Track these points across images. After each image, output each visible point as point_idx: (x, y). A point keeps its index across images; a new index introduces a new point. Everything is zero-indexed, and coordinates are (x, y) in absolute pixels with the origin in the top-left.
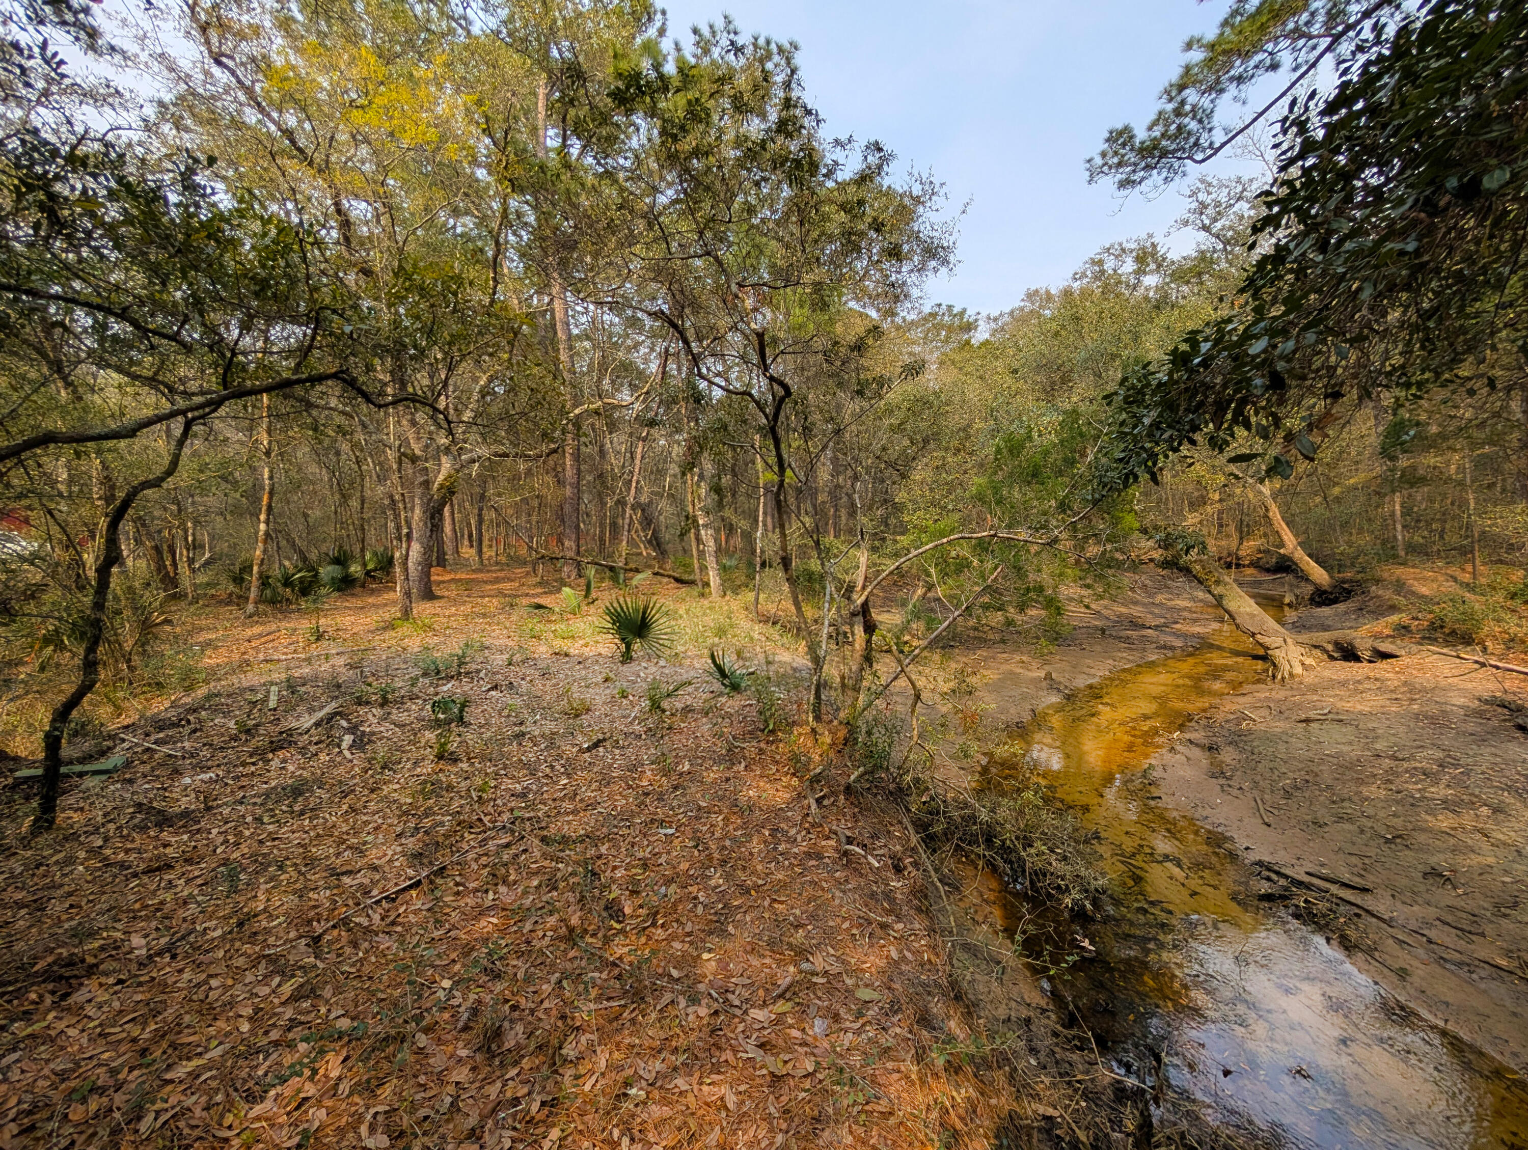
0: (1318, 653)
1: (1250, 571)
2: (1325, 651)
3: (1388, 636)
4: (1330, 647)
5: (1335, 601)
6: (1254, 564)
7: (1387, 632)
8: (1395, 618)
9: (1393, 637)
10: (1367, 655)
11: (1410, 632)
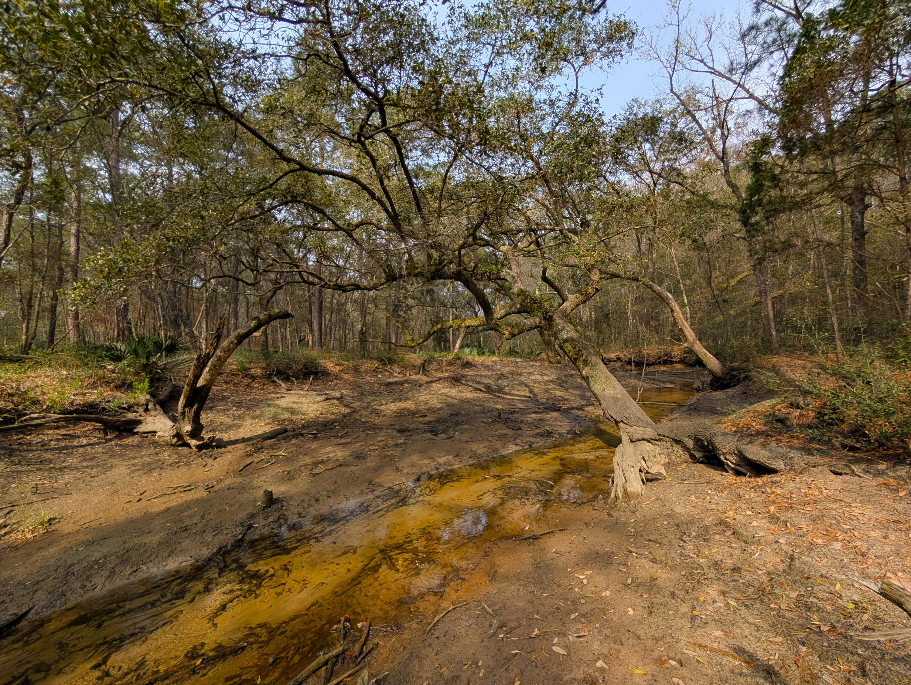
0: (678, 449)
1: (679, 366)
2: (686, 448)
3: (759, 433)
4: (690, 444)
5: (728, 386)
6: (682, 361)
7: (757, 426)
8: (765, 406)
9: (765, 434)
10: (731, 460)
11: (789, 428)
